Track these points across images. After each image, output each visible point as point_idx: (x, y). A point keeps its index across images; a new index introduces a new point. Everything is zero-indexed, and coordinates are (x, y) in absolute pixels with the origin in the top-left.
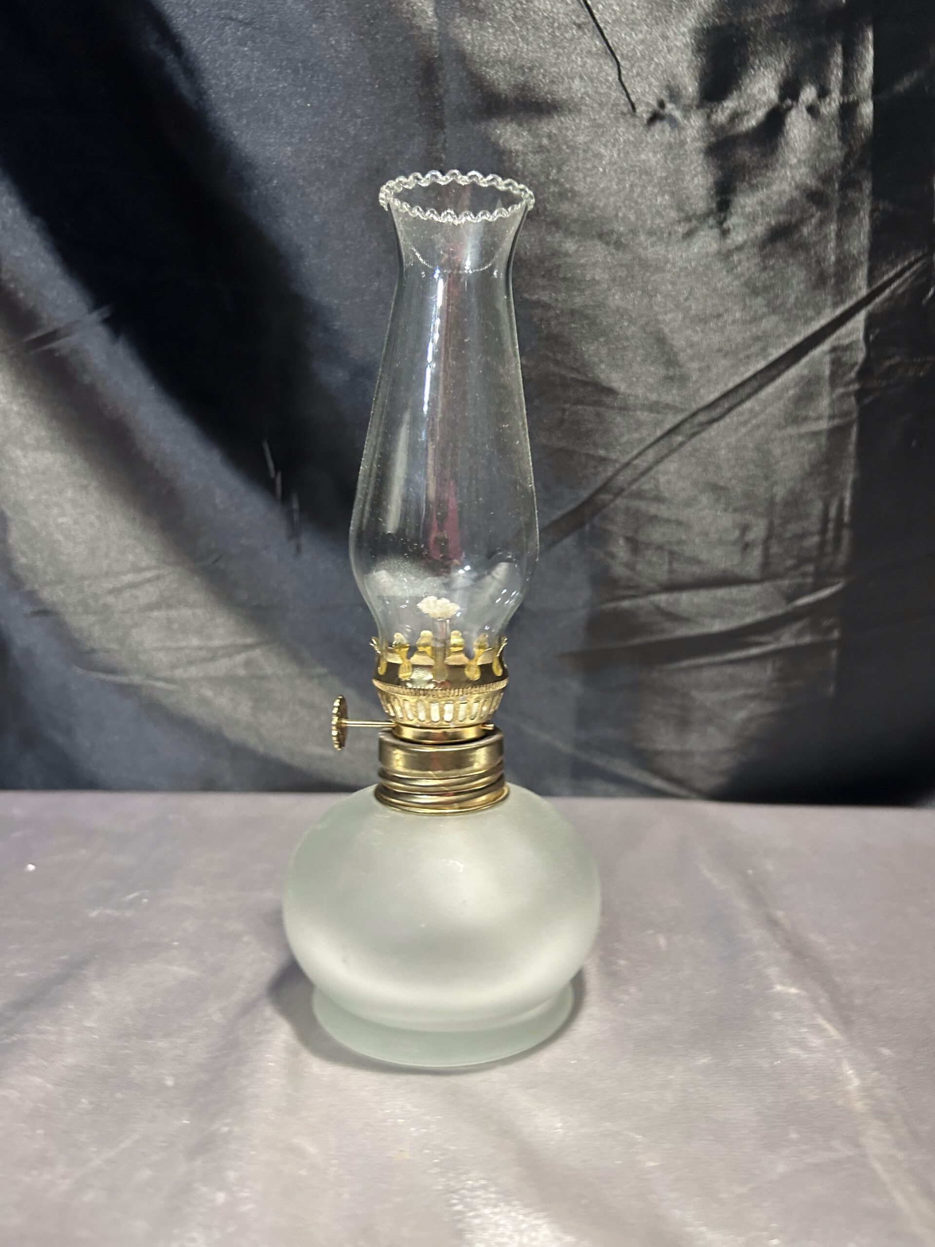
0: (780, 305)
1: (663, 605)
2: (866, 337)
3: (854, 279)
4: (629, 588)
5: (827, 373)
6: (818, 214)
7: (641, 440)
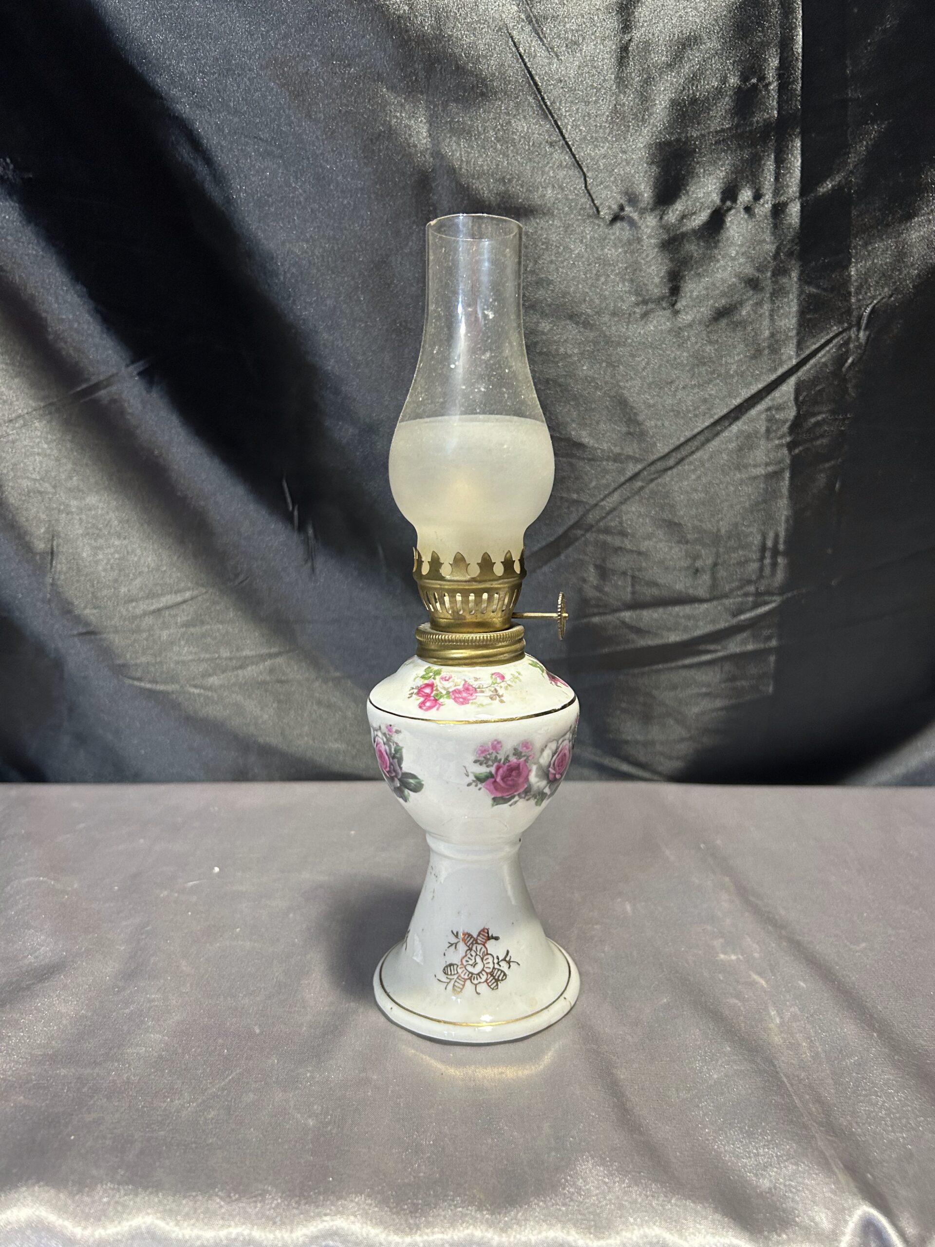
1: (627, 620)
2: (796, 399)
3: (785, 350)
4: (598, 606)
5: (763, 429)
6: (754, 297)
7: (607, 486)
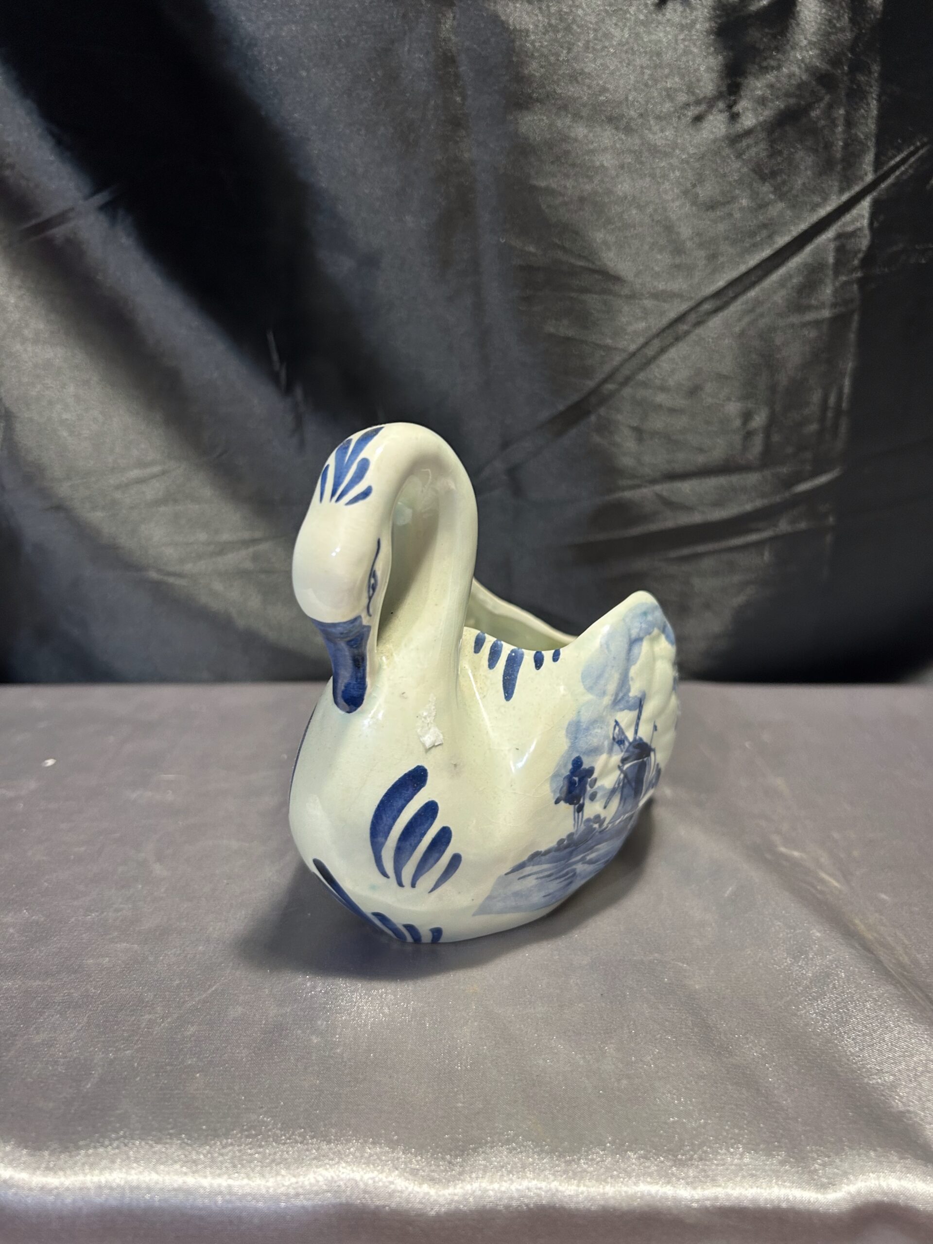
0: (787, 192)
1: (665, 494)
2: (871, 224)
3: (861, 164)
4: (632, 477)
5: (831, 260)
6: (827, 98)
7: (647, 330)
